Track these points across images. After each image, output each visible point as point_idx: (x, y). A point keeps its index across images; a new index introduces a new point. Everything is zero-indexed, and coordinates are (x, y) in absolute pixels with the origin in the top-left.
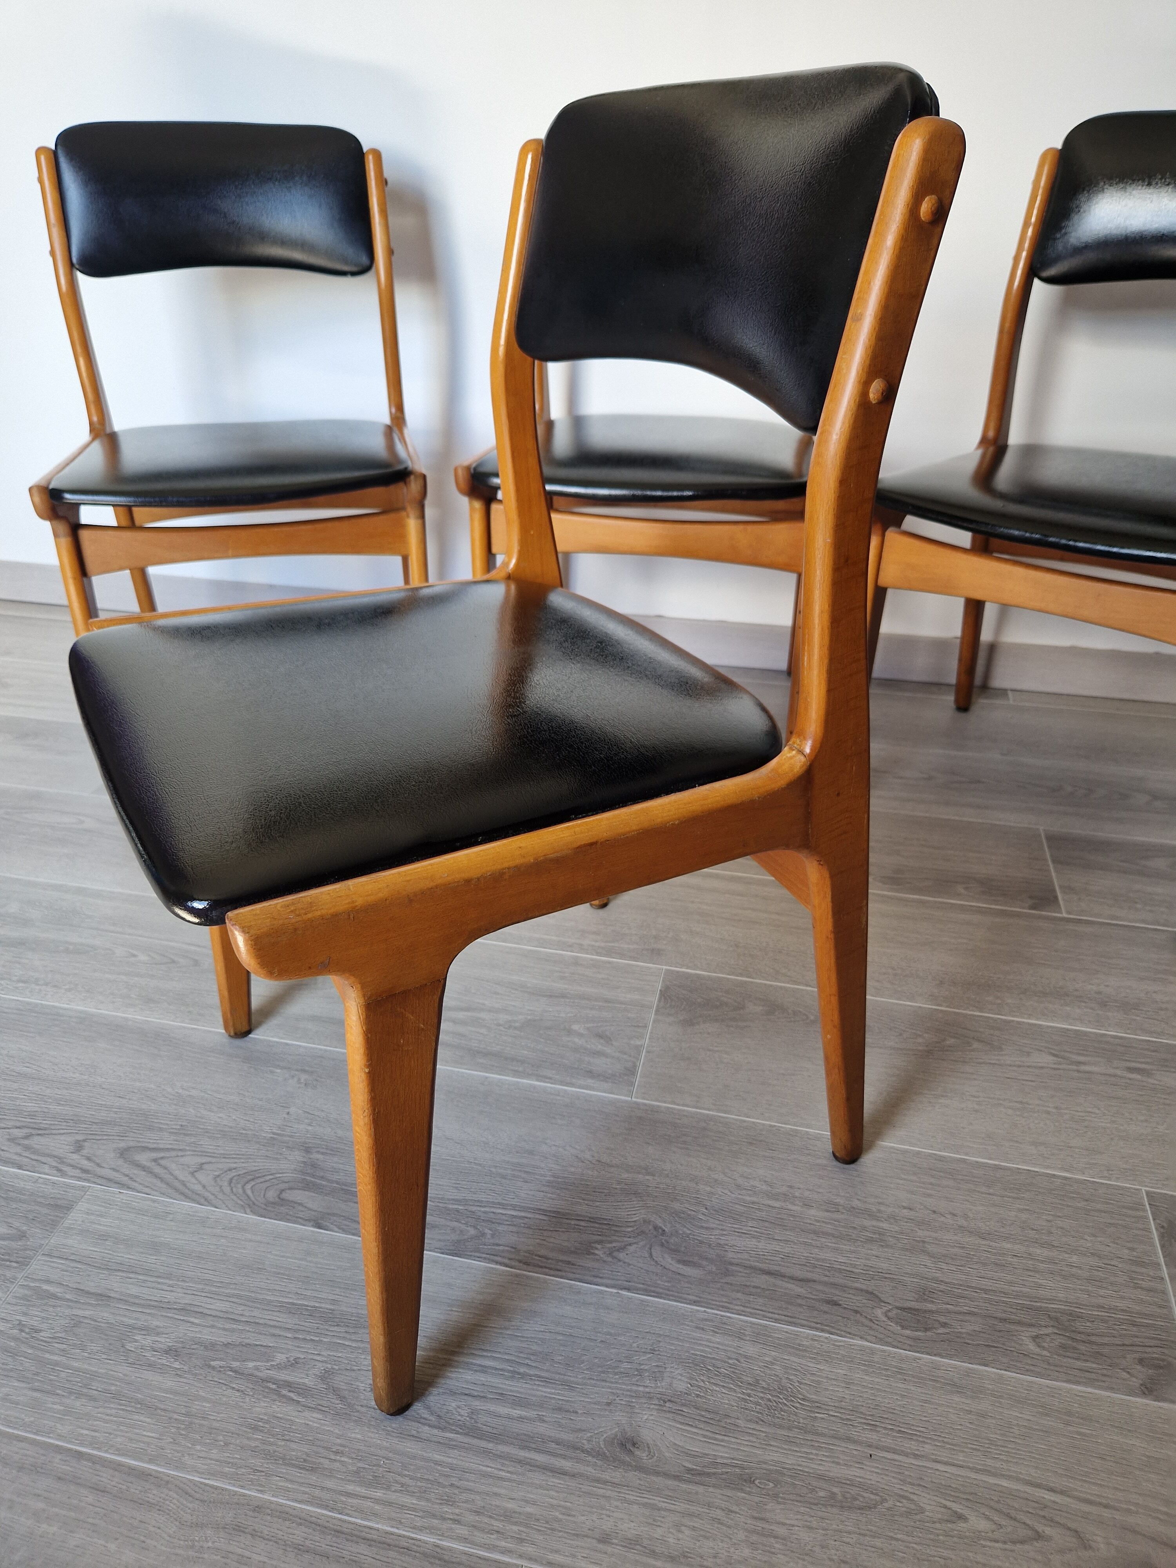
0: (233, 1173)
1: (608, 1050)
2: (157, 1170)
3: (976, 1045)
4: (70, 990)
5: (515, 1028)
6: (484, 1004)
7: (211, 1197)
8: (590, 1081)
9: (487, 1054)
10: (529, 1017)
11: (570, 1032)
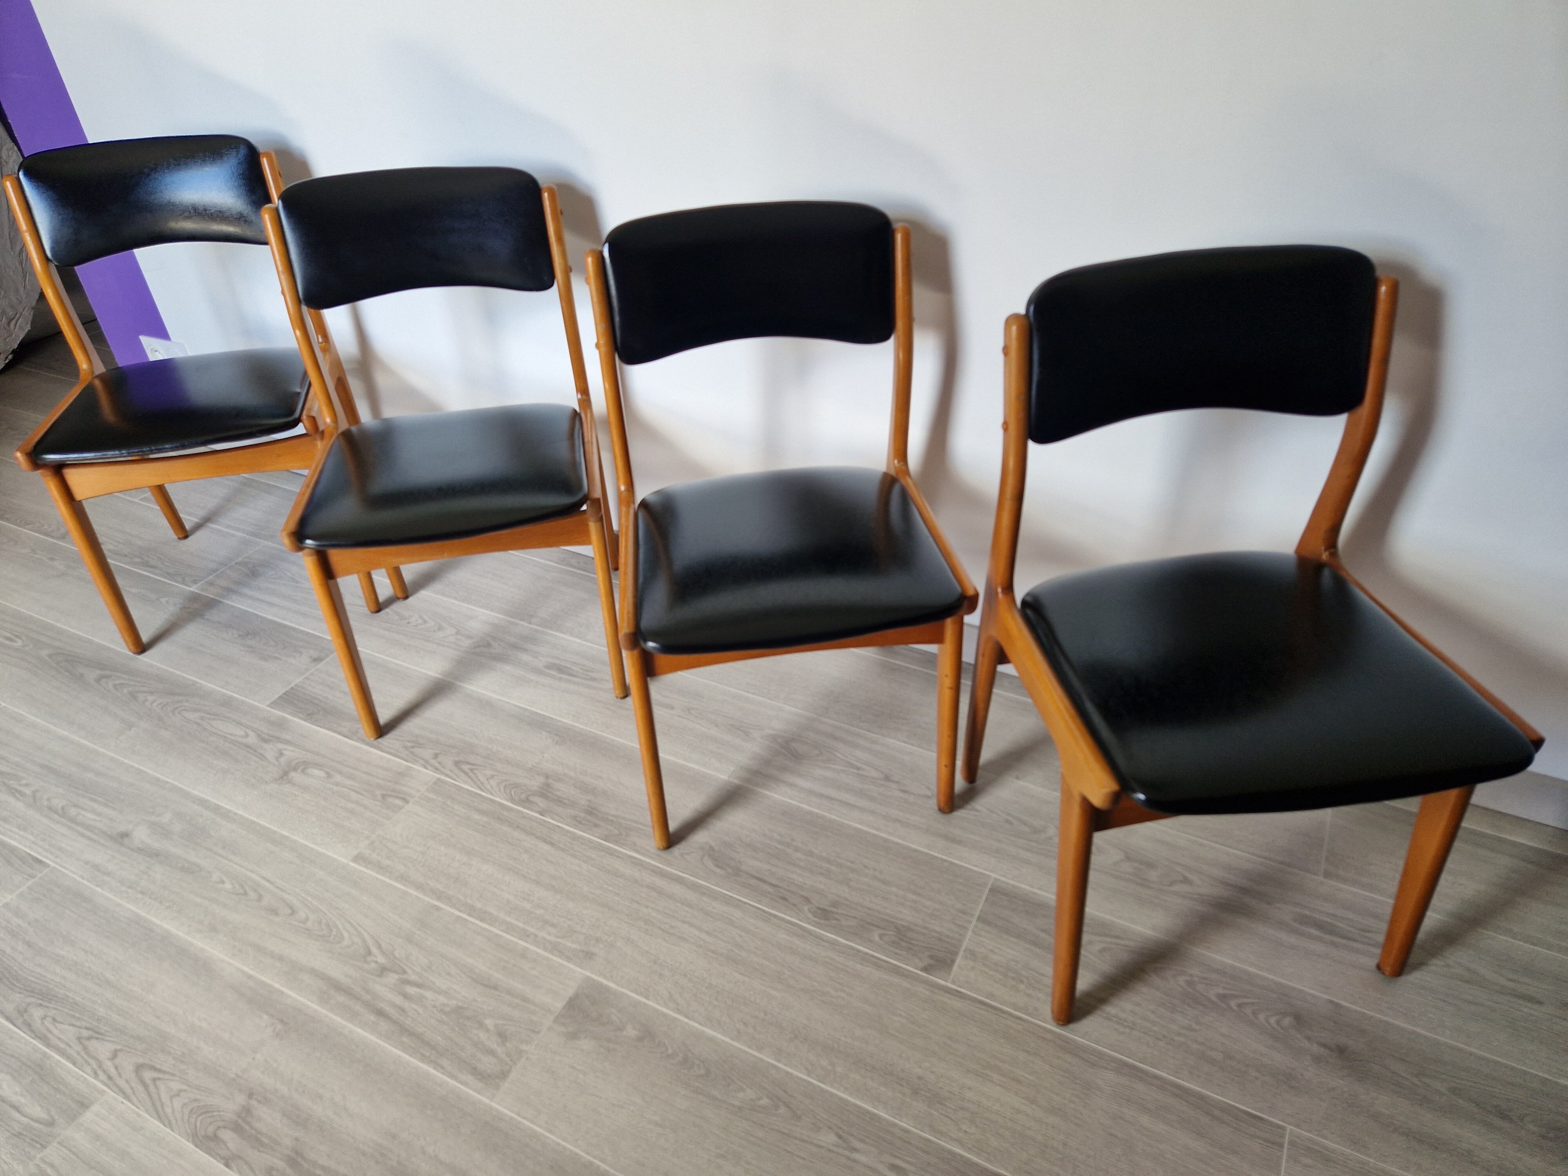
0: (195, 1104)
1: (499, 1050)
2: (152, 1089)
3: (782, 1110)
4: (169, 907)
5: (445, 1013)
6: (434, 984)
7: (173, 1121)
8: (469, 1079)
9: (412, 1034)
10: (460, 1004)
11: (481, 1025)
